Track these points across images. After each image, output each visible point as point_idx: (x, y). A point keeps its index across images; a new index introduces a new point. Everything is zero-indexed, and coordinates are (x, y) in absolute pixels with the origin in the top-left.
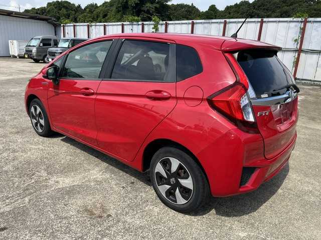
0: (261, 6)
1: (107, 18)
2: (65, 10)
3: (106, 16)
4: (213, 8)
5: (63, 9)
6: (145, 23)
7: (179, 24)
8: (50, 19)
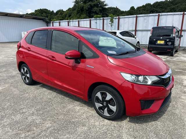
0: (158, 6)
1: (71, 17)
2: (45, 14)
3: (71, 16)
4: (132, 8)
5: (44, 13)
6: (104, 18)
7: (127, 17)
8: (44, 19)
